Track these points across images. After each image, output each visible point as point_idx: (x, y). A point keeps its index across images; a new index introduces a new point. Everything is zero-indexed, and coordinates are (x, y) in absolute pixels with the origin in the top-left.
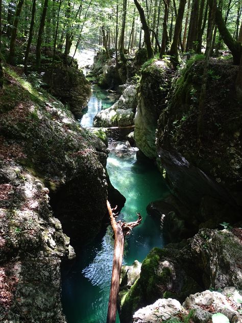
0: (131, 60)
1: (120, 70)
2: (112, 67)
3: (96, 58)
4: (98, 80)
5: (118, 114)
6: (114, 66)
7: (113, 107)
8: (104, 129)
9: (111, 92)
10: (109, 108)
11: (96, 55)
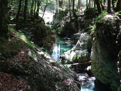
0: (81, 16)
1: (73, 23)
2: (67, 22)
3: (55, 17)
4: (57, 31)
5: (77, 54)
6: (69, 21)
7: (72, 49)
8: (69, 66)
9: (68, 39)
10: (70, 50)
11: (54, 14)
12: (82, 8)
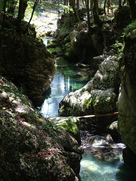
0: (109, 22)
1: (93, 36)
2: (83, 33)
3: (60, 22)
4: (64, 51)
5: (93, 97)
6: (86, 31)
7: (85, 87)
8: (75, 119)
9: (83, 67)
10: (81, 89)
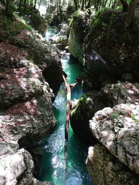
0: (65, 11)
1: (59, 16)
2: (55, 15)
3: (47, 10)
4: (49, 21)
5: (60, 38)
6: (56, 14)
7: (58, 34)
9: (55, 28)
10: (56, 35)
11: (47, 9)
12: (66, 5)
